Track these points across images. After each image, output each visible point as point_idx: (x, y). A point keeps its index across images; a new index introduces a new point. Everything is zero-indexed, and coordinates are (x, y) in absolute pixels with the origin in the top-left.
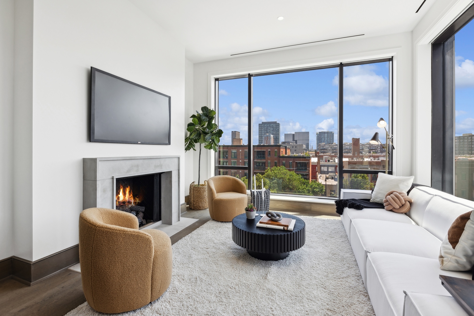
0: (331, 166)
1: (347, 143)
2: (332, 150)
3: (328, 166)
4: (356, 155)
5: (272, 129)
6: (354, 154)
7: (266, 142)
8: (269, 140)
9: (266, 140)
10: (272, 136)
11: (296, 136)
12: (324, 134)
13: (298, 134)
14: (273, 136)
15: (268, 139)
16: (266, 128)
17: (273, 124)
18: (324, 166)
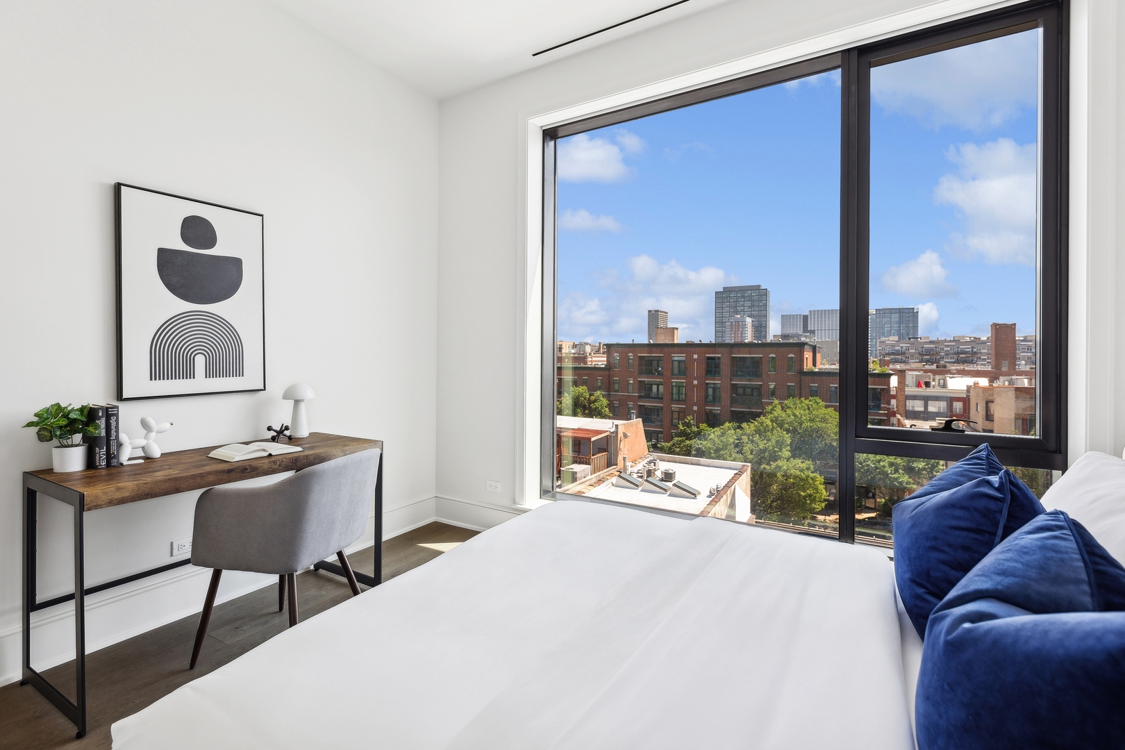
0: (937, 398)
1: (964, 337)
2: (920, 355)
3: (926, 399)
4: (1005, 369)
5: (748, 304)
6: (997, 366)
7: (733, 335)
8: (742, 332)
9: (734, 330)
10: (749, 320)
11: (811, 321)
12: (891, 313)
13: (818, 314)
14: (753, 321)
15: (739, 328)
16: (734, 301)
17: (751, 290)
18: (914, 398)
